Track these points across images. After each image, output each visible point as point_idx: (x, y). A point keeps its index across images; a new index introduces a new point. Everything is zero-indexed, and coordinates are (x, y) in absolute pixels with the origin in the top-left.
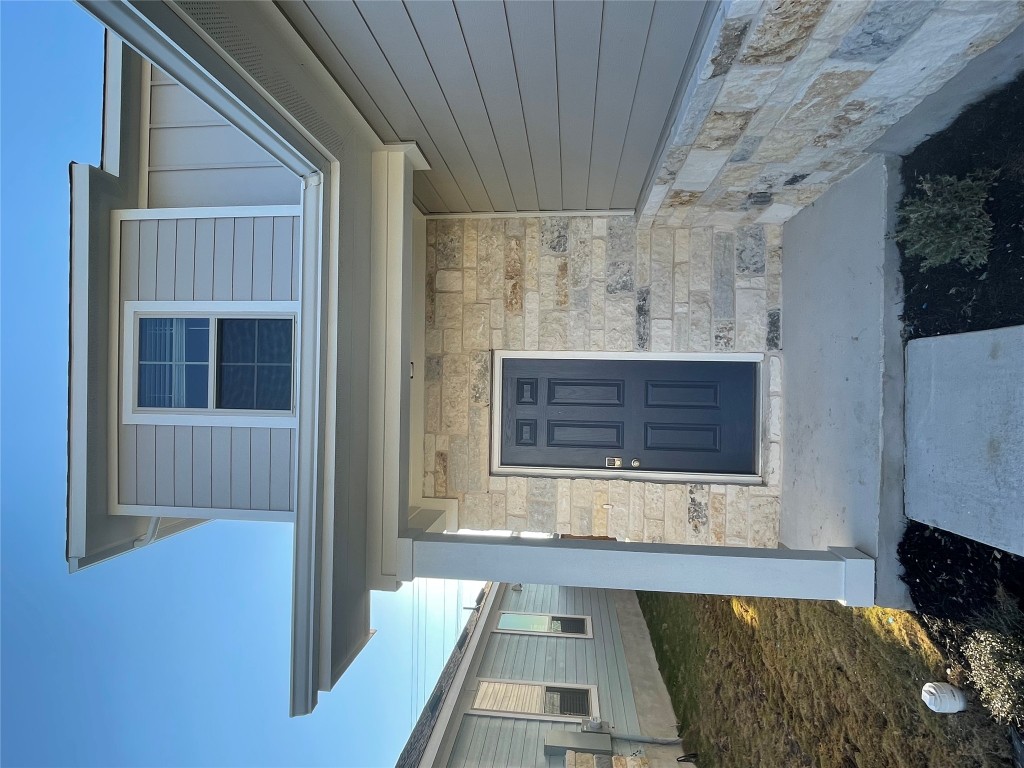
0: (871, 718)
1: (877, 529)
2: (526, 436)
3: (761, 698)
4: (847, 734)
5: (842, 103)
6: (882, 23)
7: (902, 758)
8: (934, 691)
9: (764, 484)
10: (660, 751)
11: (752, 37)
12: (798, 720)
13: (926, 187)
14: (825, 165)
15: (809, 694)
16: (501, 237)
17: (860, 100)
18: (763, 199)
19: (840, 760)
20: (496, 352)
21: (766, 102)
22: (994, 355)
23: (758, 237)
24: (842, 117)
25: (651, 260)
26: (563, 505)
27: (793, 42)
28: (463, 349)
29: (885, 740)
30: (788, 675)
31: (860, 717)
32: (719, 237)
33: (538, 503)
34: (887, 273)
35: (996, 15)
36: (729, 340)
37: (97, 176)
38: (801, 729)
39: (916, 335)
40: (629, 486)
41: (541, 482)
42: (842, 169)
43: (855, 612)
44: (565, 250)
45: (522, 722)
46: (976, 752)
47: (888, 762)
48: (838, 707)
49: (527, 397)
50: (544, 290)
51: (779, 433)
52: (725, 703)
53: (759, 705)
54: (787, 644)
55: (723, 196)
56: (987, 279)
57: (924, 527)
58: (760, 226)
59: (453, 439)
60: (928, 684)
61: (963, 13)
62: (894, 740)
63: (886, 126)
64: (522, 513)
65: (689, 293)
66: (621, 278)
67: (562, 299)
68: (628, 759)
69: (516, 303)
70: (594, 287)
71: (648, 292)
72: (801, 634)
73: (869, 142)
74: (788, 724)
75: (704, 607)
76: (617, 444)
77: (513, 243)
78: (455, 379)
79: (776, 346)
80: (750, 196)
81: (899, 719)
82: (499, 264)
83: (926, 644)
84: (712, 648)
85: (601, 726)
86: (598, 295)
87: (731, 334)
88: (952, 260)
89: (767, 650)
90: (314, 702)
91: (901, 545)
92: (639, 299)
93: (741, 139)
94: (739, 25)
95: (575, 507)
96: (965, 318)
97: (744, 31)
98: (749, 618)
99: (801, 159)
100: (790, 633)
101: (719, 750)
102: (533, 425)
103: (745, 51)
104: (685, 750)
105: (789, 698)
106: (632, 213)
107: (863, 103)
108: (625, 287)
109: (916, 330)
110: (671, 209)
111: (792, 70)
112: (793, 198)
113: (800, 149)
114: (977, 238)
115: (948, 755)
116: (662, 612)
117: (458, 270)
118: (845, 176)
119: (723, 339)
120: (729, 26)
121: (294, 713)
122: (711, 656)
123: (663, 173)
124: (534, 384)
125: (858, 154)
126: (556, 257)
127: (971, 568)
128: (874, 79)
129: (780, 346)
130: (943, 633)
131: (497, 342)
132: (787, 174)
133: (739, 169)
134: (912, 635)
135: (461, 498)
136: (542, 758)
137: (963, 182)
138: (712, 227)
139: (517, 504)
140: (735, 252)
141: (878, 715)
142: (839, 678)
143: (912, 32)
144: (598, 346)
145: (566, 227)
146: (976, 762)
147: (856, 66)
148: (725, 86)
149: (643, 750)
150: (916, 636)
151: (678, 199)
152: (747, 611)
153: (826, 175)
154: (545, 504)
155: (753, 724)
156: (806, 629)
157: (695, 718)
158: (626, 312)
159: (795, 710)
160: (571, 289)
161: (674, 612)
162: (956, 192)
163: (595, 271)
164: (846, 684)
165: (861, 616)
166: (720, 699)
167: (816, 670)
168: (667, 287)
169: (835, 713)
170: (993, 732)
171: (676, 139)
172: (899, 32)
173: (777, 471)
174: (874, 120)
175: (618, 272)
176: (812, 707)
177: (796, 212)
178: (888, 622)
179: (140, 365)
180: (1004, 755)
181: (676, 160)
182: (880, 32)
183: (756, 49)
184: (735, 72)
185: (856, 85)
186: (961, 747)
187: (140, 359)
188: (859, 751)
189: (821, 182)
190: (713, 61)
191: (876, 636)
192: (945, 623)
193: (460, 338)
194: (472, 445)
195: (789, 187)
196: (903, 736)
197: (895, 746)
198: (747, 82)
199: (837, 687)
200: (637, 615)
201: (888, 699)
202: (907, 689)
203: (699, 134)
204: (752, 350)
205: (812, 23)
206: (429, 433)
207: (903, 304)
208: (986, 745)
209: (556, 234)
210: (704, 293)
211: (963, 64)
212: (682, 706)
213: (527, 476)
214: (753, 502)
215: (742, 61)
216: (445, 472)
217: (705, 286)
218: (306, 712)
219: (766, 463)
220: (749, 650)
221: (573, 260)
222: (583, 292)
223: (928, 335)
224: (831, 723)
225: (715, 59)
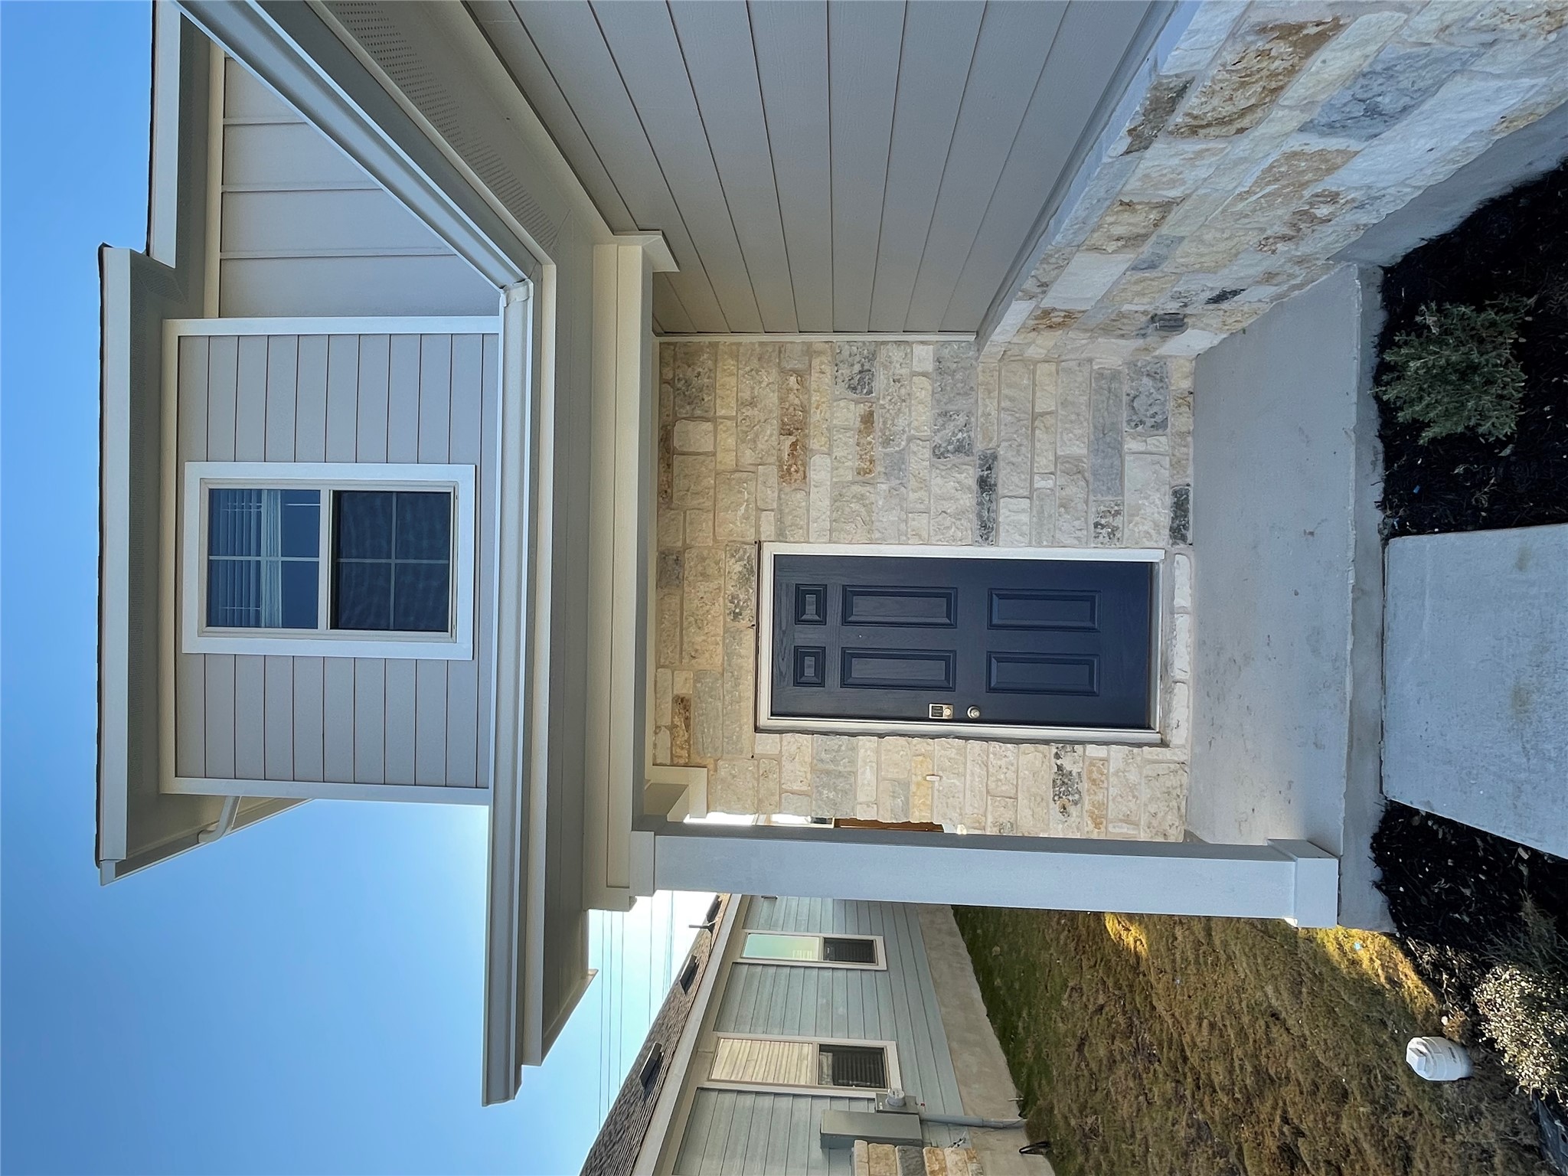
0: (1323, 1088)
1: (1343, 815)
2: (809, 672)
3: (1151, 1058)
4: (1285, 1112)
5: (1307, 193)
6: (1383, 88)
7: (1373, 1146)
8: (1424, 1050)
9: (1163, 744)
10: (993, 1139)
11: (1192, 102)
12: (1208, 1090)
13: (1430, 320)
14: (1269, 277)
15: (1227, 1052)
16: (774, 371)
17: (1334, 189)
18: (1172, 323)
19: (1274, 1149)
20: (765, 545)
21: (1197, 189)
22: (1521, 565)
23: (1159, 376)
24: (1306, 212)
25: (999, 409)
26: (867, 776)
27: (1251, 109)
28: (715, 540)
29: (1345, 1121)
30: (1194, 1025)
31: (1307, 1087)
32: (1101, 375)
33: (828, 773)
34: (1359, 440)
35: (1544, 79)
36: (1115, 529)
37: (142, 266)
38: (1213, 1103)
39: (1402, 532)
40: (965, 748)
41: (834, 742)
42: (1293, 282)
43: (1302, 934)
44: (870, 392)
45: (785, 1099)
46: (1485, 1136)
47: (1349, 1151)
48: (1272, 1072)
49: (811, 612)
50: (838, 452)
51: (1188, 669)
52: (1094, 1066)
53: (1147, 1070)
54: (1192, 979)
55: (1113, 317)
56: (1513, 453)
57: (1410, 812)
58: (1162, 360)
59: (699, 676)
60: (1415, 1040)
61: (1498, 76)
62: (1359, 1119)
63: (1365, 225)
64: (805, 788)
65: (1056, 459)
66: (954, 434)
67: (866, 465)
68: (948, 1151)
69: (797, 471)
70: (913, 447)
71: (995, 457)
72: (1215, 964)
73: (1338, 247)
74: (1193, 1097)
75: (1058, 923)
76: (945, 684)
77: (793, 379)
78: (703, 587)
79: (1184, 538)
80: (1153, 319)
81: (1367, 1089)
82: (771, 411)
83: (1411, 981)
84: (1071, 984)
85: (904, 1102)
86: (919, 459)
87: (1118, 521)
88: (1467, 428)
89: (1160, 988)
90: (518, 1082)
91: (1376, 838)
92: (981, 466)
93: (1153, 238)
94: (1178, 83)
95: (885, 779)
96: (1478, 509)
97: (1182, 91)
98: (1131, 940)
99: (1235, 268)
100: (1197, 962)
101: (1085, 1136)
102: (820, 654)
103: (1179, 120)
104: (1030, 1136)
105: (1194, 1059)
106: (972, 338)
107: (1337, 194)
108: (961, 448)
109: (1402, 524)
110: (1033, 334)
111: (1242, 146)
112: (1215, 322)
113: (1236, 255)
114: (1501, 397)
115: (1443, 1142)
116: (992, 929)
117: (708, 420)
118: (1297, 292)
119: (1106, 528)
120: (1161, 84)
121: (488, 1100)
122: (1070, 996)
123: (1030, 284)
124: (821, 595)
125: (1319, 263)
126: (857, 402)
127: (1484, 873)
128: (1359, 163)
129: (1190, 540)
130: (1437, 966)
131: (768, 529)
132: (1212, 289)
133: (1145, 280)
134: (1389, 966)
135: (711, 767)
136: (817, 1152)
137: (1483, 316)
138: (1090, 361)
139: (797, 773)
140: (1125, 399)
141: (1335, 1083)
142: (1274, 1029)
143: (1423, 101)
144: (920, 537)
145: (872, 357)
146: (1484, 1151)
147: (1334, 143)
148: (1141, 166)
149: (968, 1137)
150: (1396, 969)
151: (1046, 320)
152: (1128, 930)
153: (1270, 290)
154: (840, 774)
155: (1137, 1097)
156: (1223, 957)
157: (1047, 1089)
158: (962, 487)
159: (1203, 1076)
160: (879, 451)
161: (1010, 930)
162: (1473, 329)
163: (915, 424)
164: (1285, 1038)
165: (1310, 940)
166: (1085, 1059)
167: (1237, 1018)
168: (1023, 449)
169: (1266, 1080)
170: (1512, 1109)
171: (1059, 237)
172: (1406, 100)
173: (1184, 725)
174: (1349, 217)
175: (951, 426)
176: (1231, 1072)
177: (1216, 342)
178: (1353, 950)
179: (210, 562)
180: (1528, 1141)
181: (1052, 266)
182: (1379, 99)
183: (1196, 118)
184: (1159, 147)
185: (1330, 171)
186: (1463, 1130)
187: (210, 552)
188: (1303, 1135)
189: (1260, 301)
190: (1130, 132)
191: (1334, 969)
192: (1442, 951)
193: (711, 523)
194: (728, 686)
195: (1211, 307)
196: (1373, 1114)
197: (1361, 1128)
198: (1176, 161)
199: (1270, 1042)
200: (951, 934)
201: (1351, 1060)
202: (1381, 1046)
203: (1093, 231)
204: (1148, 544)
205: (1281, 83)
206: (663, 667)
207: (1382, 485)
208: (1501, 1127)
209: (857, 368)
210: (1079, 459)
211: (1488, 144)
212: (1025, 1070)
213: (812, 732)
214: (1148, 770)
215: (1171, 133)
216: (687, 727)
217: (1079, 449)
218: (507, 1097)
219: (1167, 713)
220: (1131, 986)
221: (883, 407)
222: (897, 456)
223: (1421, 531)
224: (1261, 1095)
225: (1134, 129)
